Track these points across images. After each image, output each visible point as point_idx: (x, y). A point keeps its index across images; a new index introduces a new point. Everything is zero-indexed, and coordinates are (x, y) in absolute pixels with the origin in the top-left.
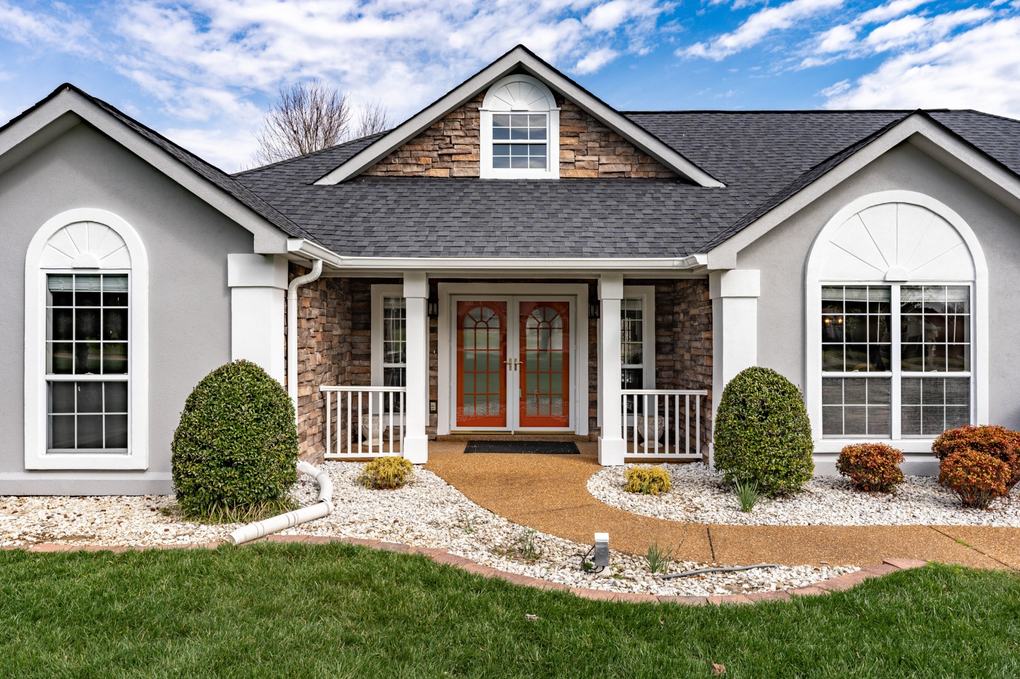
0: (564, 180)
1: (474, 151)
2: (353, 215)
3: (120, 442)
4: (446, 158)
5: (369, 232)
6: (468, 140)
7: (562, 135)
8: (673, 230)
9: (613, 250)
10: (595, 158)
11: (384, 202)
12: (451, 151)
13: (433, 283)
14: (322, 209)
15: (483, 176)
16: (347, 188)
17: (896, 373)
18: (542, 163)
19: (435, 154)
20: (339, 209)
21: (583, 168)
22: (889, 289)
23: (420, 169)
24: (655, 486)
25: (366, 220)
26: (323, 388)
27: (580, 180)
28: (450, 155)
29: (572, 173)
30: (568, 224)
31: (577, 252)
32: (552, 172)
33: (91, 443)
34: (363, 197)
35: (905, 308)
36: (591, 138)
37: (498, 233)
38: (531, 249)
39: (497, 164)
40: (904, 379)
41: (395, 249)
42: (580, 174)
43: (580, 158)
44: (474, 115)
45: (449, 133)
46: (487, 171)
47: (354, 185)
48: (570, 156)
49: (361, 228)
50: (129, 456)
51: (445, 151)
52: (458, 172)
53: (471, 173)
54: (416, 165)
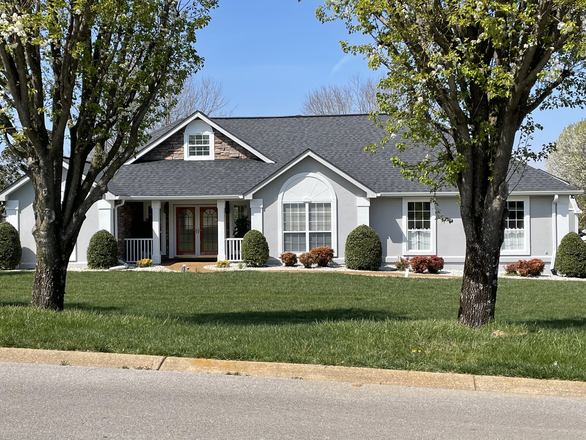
0: (216, 160)
1: (182, 150)
2: (135, 179)
4: (171, 152)
5: (140, 186)
6: (179, 146)
7: (215, 143)
8: (244, 183)
9: (219, 192)
10: (228, 151)
11: (146, 172)
12: (173, 150)
13: (163, 203)
14: (124, 176)
15: (185, 159)
16: (134, 166)
18: (207, 153)
19: (167, 151)
20: (130, 176)
21: (223, 155)
22: (305, 204)
23: (161, 157)
25: (140, 181)
26: (125, 239)
27: (222, 160)
29: (219, 158)
30: (209, 181)
31: (207, 193)
32: (211, 157)
34: (139, 171)
36: (225, 144)
37: (184, 186)
38: (193, 192)
39: (192, 154)
40: (310, 233)
41: (148, 193)
42: (222, 158)
43: (222, 152)
44: (182, 135)
45: (173, 143)
46: (187, 157)
47: (136, 164)
48: (218, 151)
49: (137, 185)
51: (171, 150)
52: (176, 158)
53: (181, 158)
54: (160, 155)
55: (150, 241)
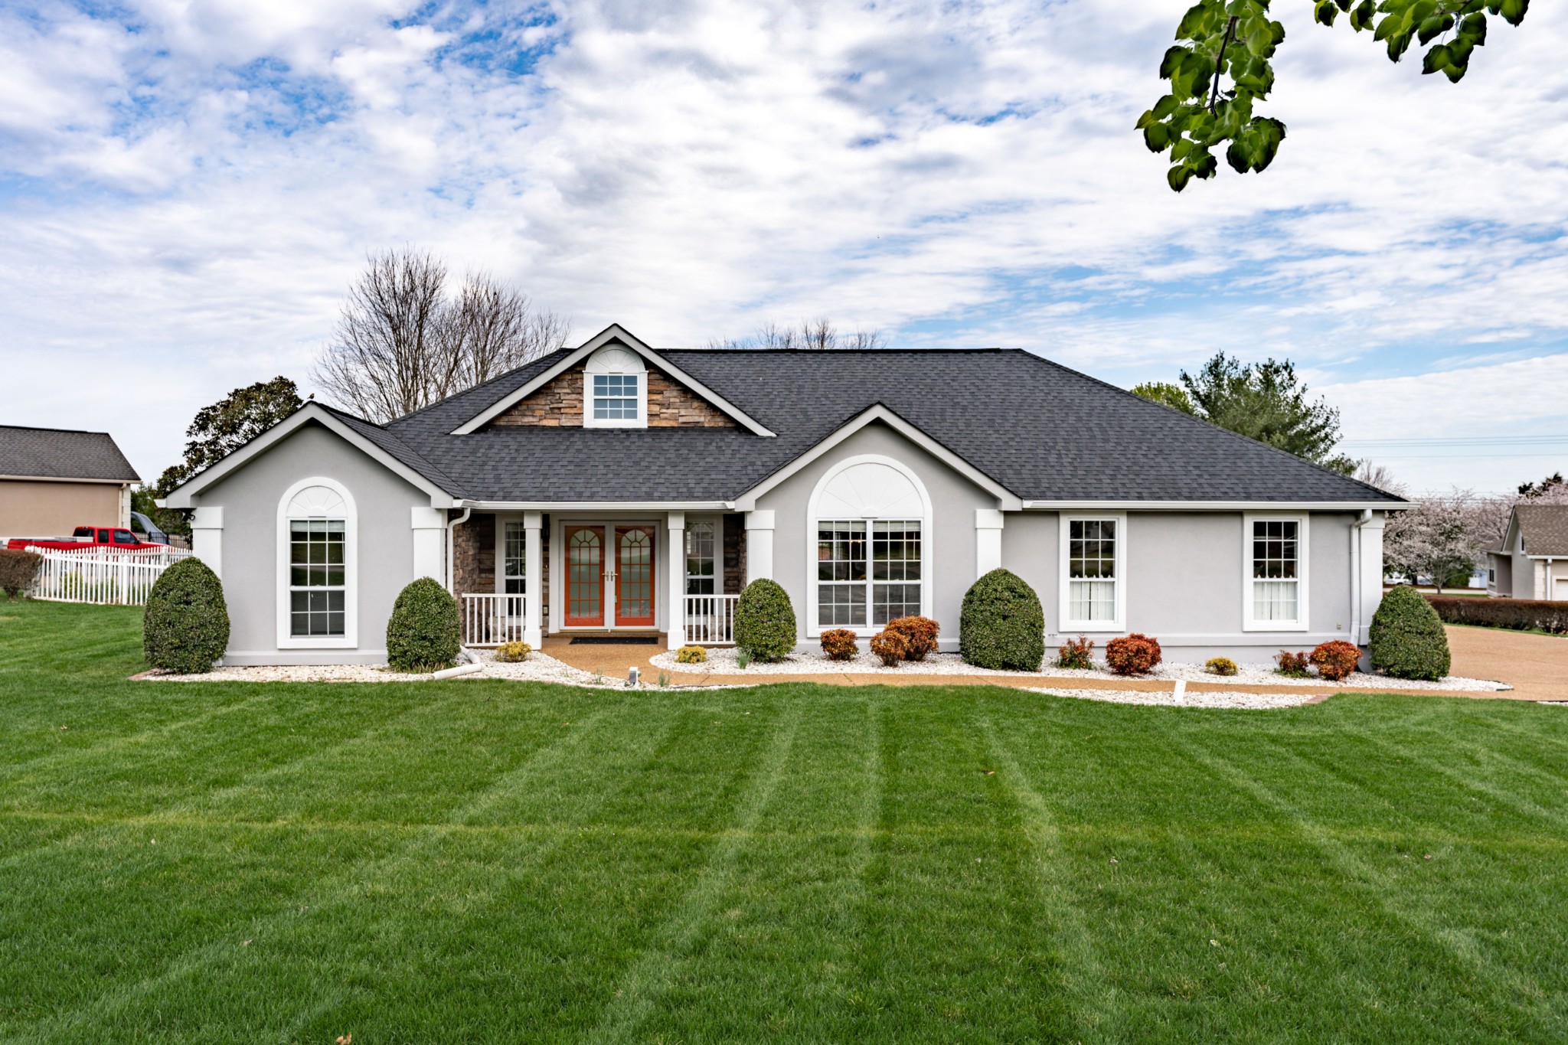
0: (651, 429)
1: (579, 405)
2: (485, 464)
3: (338, 629)
4: (556, 411)
5: (498, 479)
6: (574, 396)
7: (650, 392)
8: (724, 477)
9: (675, 495)
10: (676, 411)
11: (506, 451)
12: (560, 405)
13: (546, 517)
14: (459, 458)
15: (585, 426)
16: (478, 437)
17: (870, 582)
18: (633, 415)
19: (547, 408)
20: (473, 458)
21: (666, 419)
22: (865, 522)
23: (535, 420)
24: (694, 658)
25: (495, 468)
26: (464, 595)
27: (664, 429)
28: (560, 408)
29: (655, 424)
30: (647, 471)
31: (649, 497)
32: (641, 422)
33: (319, 631)
34: (491, 447)
35: (876, 535)
36: (672, 395)
37: (594, 480)
38: (617, 494)
39: (598, 415)
40: (875, 586)
41: (518, 494)
42: (664, 424)
43: (664, 411)
44: (578, 376)
45: (559, 391)
46: (590, 421)
47: (482, 435)
48: (656, 409)
49: (492, 476)
50: (345, 640)
51: (555, 405)
52: (566, 422)
53: (576, 423)
54: (533, 416)
55: (518, 600)
